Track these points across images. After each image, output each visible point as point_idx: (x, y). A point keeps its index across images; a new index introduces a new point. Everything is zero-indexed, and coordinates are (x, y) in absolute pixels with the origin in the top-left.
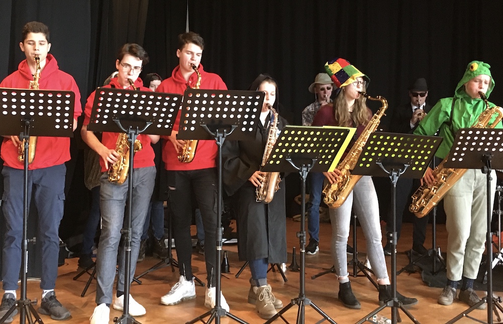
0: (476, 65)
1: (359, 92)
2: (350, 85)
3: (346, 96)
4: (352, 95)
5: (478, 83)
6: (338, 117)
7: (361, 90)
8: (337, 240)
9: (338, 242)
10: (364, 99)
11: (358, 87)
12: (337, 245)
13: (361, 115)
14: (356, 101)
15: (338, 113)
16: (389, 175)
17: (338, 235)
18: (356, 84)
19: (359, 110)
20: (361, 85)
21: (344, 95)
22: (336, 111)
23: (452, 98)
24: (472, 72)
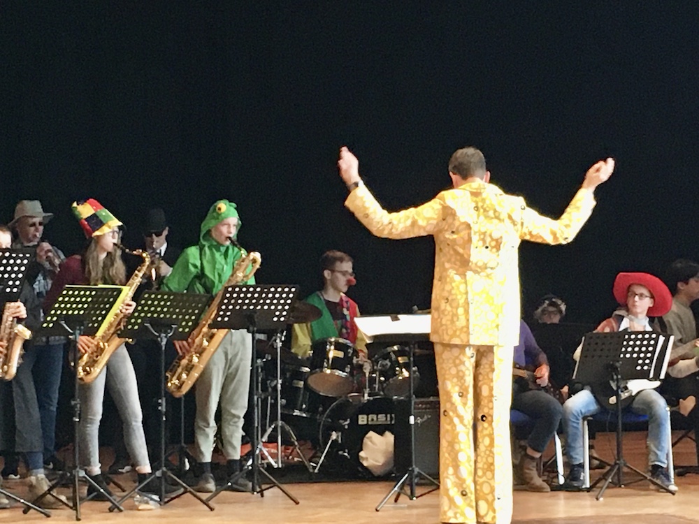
0: (224, 206)
1: (115, 244)
2: (104, 234)
3: (98, 246)
4: (105, 246)
5: (226, 226)
6: (90, 273)
7: (115, 241)
8: (87, 423)
9: (88, 425)
10: (119, 253)
11: (113, 237)
12: (88, 429)
13: (114, 271)
14: (109, 254)
15: (89, 268)
16: (158, 337)
17: (90, 417)
18: (111, 234)
19: (112, 264)
20: (116, 235)
21: (96, 246)
22: (87, 267)
23: (198, 247)
24: (219, 215)
